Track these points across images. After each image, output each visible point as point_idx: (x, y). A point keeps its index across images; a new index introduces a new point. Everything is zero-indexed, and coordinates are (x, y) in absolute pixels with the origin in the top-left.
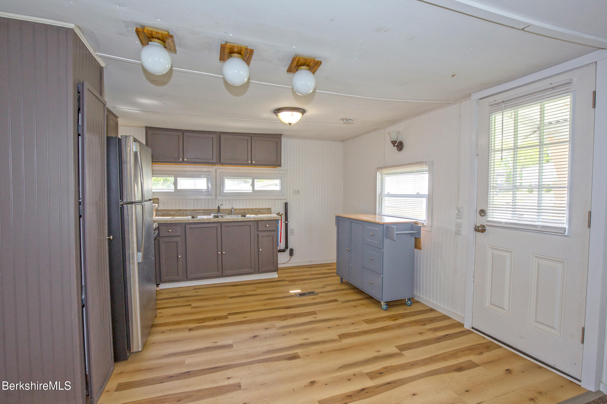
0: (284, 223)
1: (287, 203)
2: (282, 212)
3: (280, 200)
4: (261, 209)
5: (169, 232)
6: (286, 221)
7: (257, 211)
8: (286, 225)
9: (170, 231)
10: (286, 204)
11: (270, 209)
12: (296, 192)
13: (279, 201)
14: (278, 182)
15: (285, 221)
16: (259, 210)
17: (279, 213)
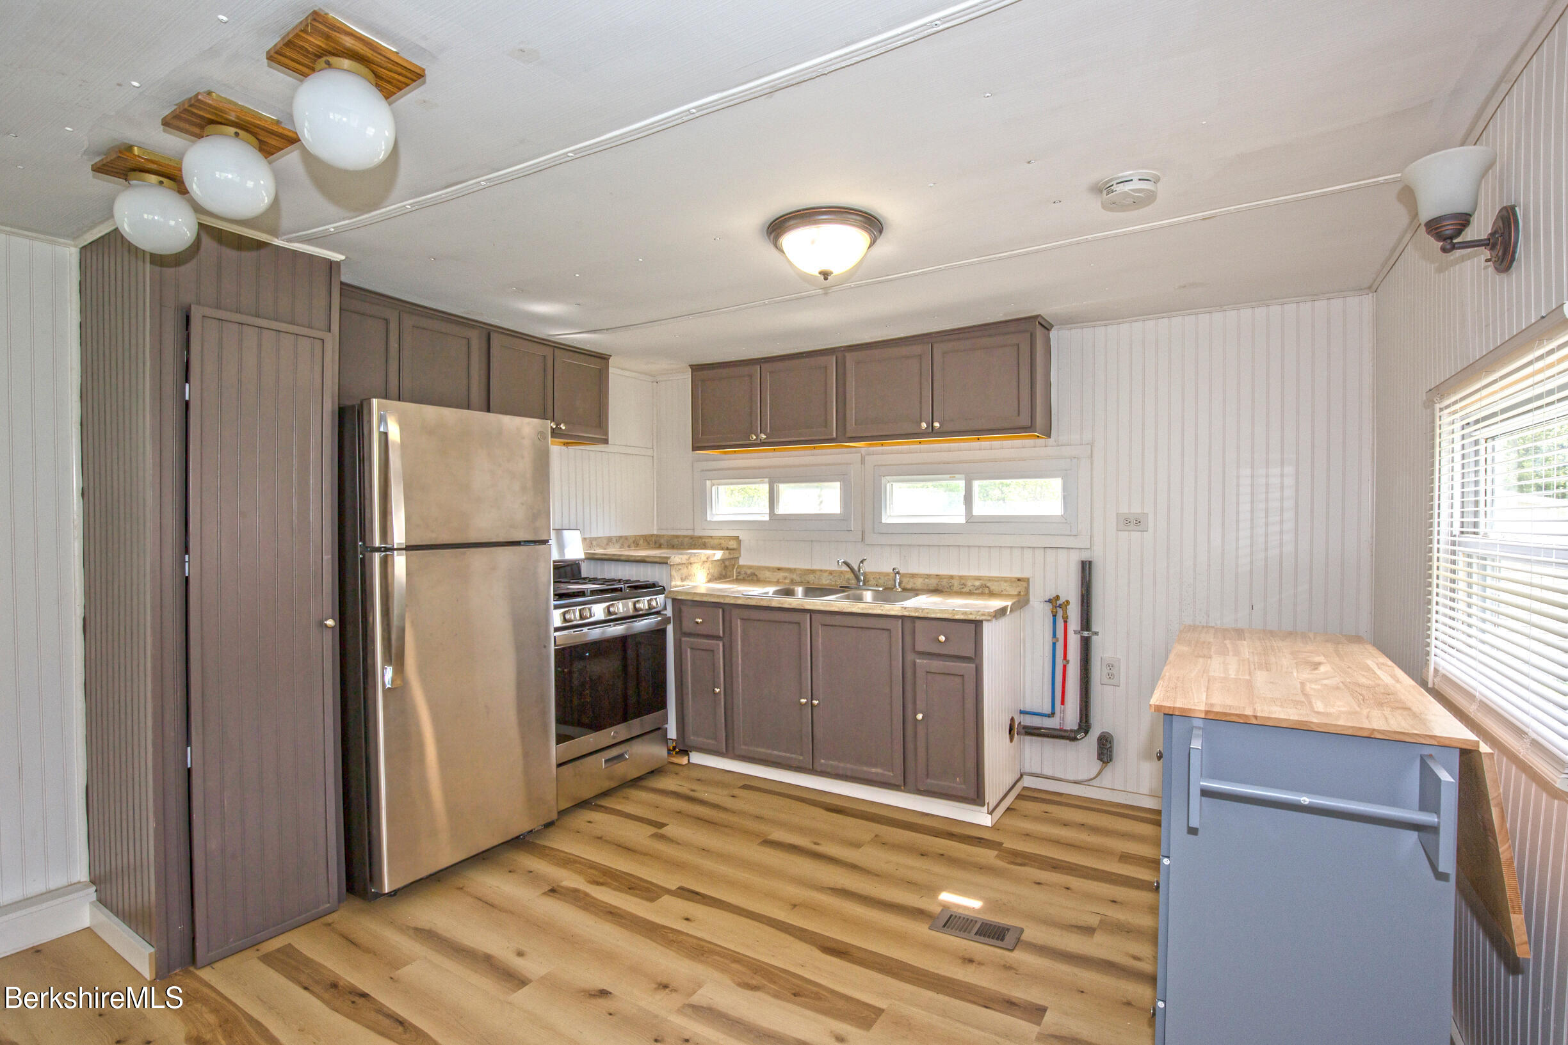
0: (1078, 636)
1: (1090, 562)
2: (1071, 593)
3: (1063, 550)
4: (993, 580)
5: (697, 622)
6: (1082, 629)
7: (977, 583)
8: (1086, 645)
9: (699, 620)
10: (1086, 569)
11: (1027, 580)
12: (1127, 522)
13: (1062, 554)
14: (1055, 485)
15: (1080, 629)
16: (984, 583)
17: (1057, 598)
